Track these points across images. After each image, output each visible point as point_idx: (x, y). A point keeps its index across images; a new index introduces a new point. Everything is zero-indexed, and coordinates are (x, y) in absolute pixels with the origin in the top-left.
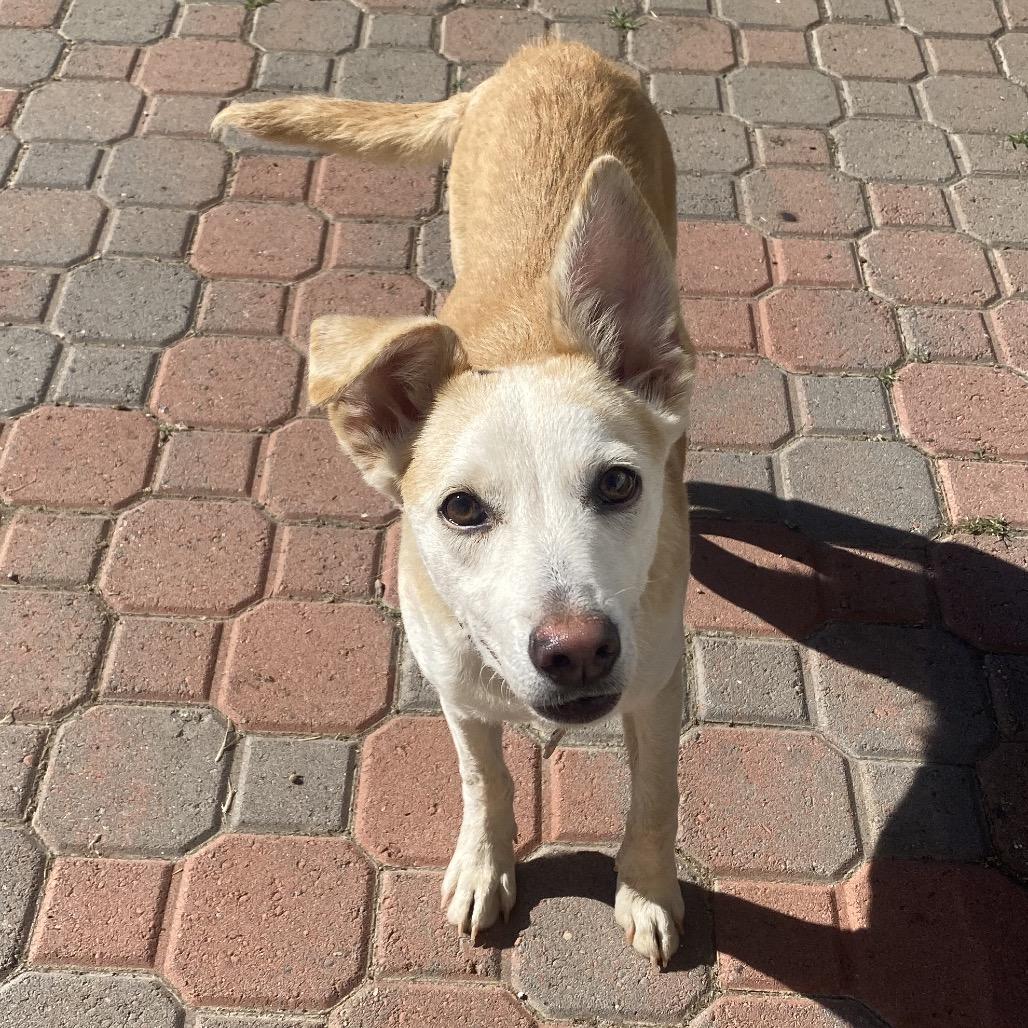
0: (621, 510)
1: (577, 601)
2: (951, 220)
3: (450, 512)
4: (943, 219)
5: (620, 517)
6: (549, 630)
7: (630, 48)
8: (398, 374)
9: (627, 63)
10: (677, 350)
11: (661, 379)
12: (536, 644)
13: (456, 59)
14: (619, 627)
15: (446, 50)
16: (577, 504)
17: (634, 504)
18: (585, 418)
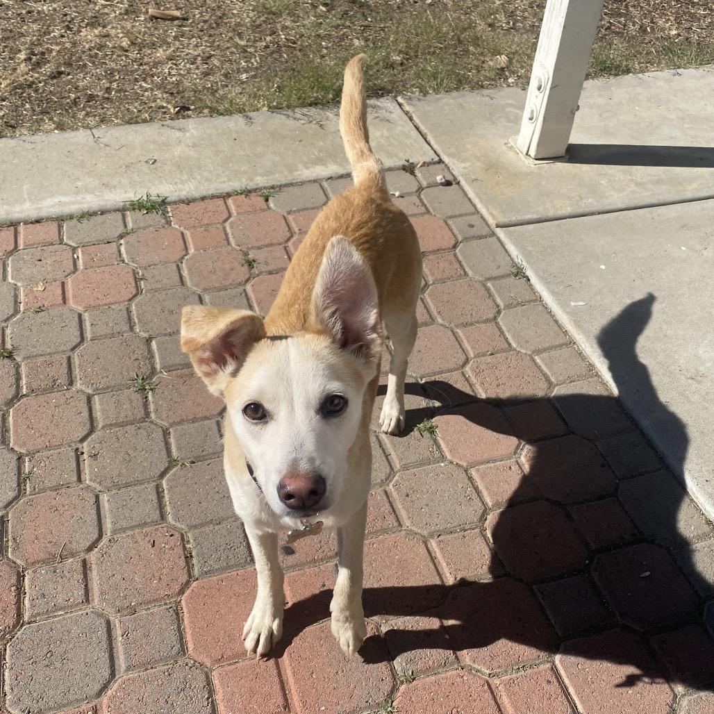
0: (335, 417)
1: (304, 466)
2: (398, 520)
3: (249, 412)
4: (391, 520)
5: (335, 420)
6: (287, 482)
7: (152, 407)
8: (230, 339)
9: (152, 422)
10: (374, 336)
11: (364, 349)
12: (281, 487)
13: (23, 451)
14: (326, 480)
15: (15, 444)
16: (312, 413)
17: (342, 414)
18: (321, 368)
